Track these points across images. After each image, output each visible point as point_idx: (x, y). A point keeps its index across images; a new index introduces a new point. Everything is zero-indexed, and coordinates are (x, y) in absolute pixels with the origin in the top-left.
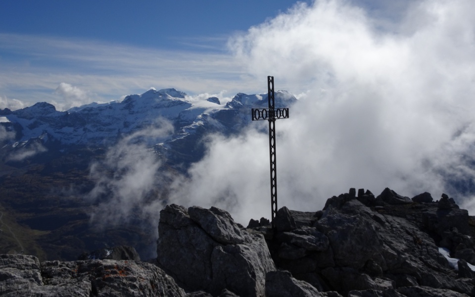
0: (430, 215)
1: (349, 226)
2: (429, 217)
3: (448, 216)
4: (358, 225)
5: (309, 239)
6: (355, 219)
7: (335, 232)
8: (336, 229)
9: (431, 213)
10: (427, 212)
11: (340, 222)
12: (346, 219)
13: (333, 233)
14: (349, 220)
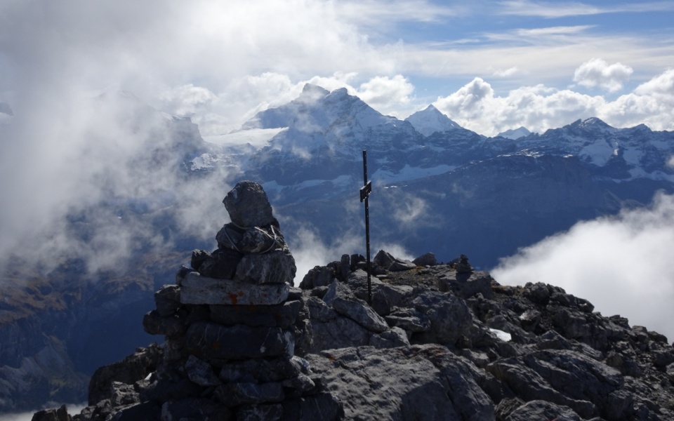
0: (449, 281)
1: (445, 304)
2: (449, 284)
3: (469, 280)
4: (453, 302)
5: (414, 321)
6: (449, 295)
7: (434, 311)
8: (433, 308)
9: (451, 278)
10: (445, 278)
11: (435, 300)
12: (440, 296)
13: (431, 312)
14: (444, 298)
